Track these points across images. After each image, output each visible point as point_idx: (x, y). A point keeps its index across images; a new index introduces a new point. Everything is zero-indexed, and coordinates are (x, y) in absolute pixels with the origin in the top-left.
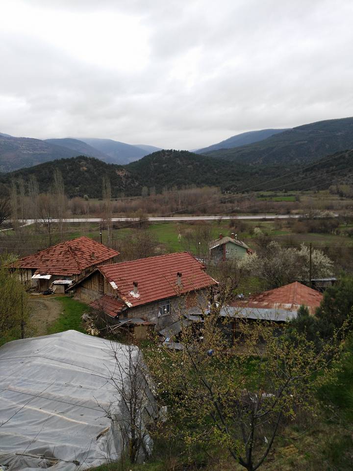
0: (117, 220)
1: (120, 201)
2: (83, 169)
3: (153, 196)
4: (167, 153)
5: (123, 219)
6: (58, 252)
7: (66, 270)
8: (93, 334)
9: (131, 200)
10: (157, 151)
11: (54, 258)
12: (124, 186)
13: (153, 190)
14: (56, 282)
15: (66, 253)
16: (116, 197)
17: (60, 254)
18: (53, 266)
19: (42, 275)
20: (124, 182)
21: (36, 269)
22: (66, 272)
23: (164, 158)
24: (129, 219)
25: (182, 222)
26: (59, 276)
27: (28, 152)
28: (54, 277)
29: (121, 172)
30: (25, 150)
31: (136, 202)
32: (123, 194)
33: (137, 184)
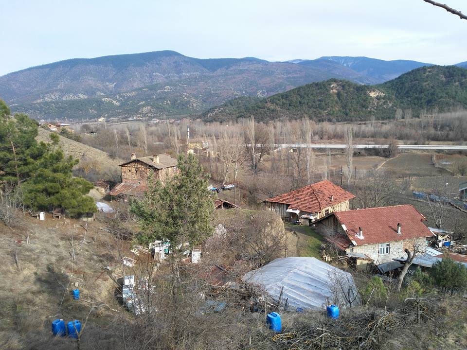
0: (364, 147)
1: (370, 126)
2: (333, 92)
3: (408, 120)
4: (429, 70)
5: (370, 146)
6: (305, 193)
7: (311, 208)
8: (327, 260)
9: (383, 123)
10: (417, 68)
11: (303, 197)
12: (375, 108)
13: (409, 112)
14: (303, 216)
15: (311, 194)
16: (365, 121)
17: (307, 194)
18: (301, 204)
19: (293, 210)
20: (376, 104)
21: (290, 205)
22: (310, 209)
23: (425, 75)
24: (377, 146)
25: (439, 151)
26: (306, 212)
27: (282, 76)
28: (302, 212)
29: (373, 93)
30: (279, 74)
31: (387, 126)
32: (373, 118)
33: (390, 105)
